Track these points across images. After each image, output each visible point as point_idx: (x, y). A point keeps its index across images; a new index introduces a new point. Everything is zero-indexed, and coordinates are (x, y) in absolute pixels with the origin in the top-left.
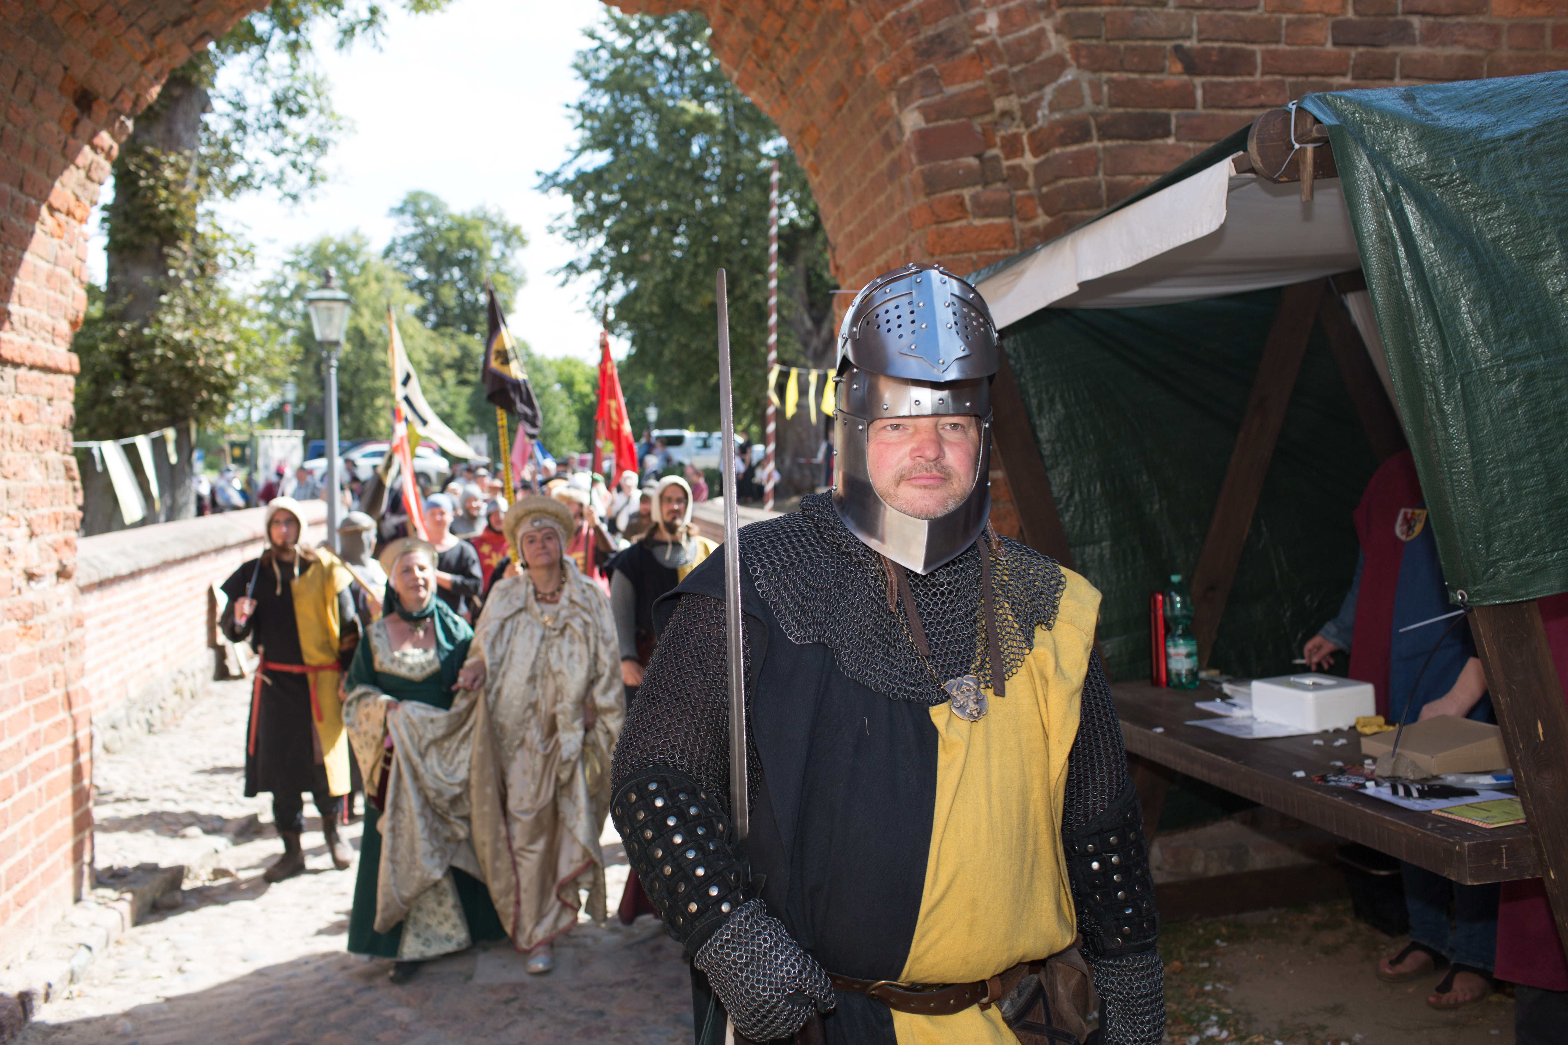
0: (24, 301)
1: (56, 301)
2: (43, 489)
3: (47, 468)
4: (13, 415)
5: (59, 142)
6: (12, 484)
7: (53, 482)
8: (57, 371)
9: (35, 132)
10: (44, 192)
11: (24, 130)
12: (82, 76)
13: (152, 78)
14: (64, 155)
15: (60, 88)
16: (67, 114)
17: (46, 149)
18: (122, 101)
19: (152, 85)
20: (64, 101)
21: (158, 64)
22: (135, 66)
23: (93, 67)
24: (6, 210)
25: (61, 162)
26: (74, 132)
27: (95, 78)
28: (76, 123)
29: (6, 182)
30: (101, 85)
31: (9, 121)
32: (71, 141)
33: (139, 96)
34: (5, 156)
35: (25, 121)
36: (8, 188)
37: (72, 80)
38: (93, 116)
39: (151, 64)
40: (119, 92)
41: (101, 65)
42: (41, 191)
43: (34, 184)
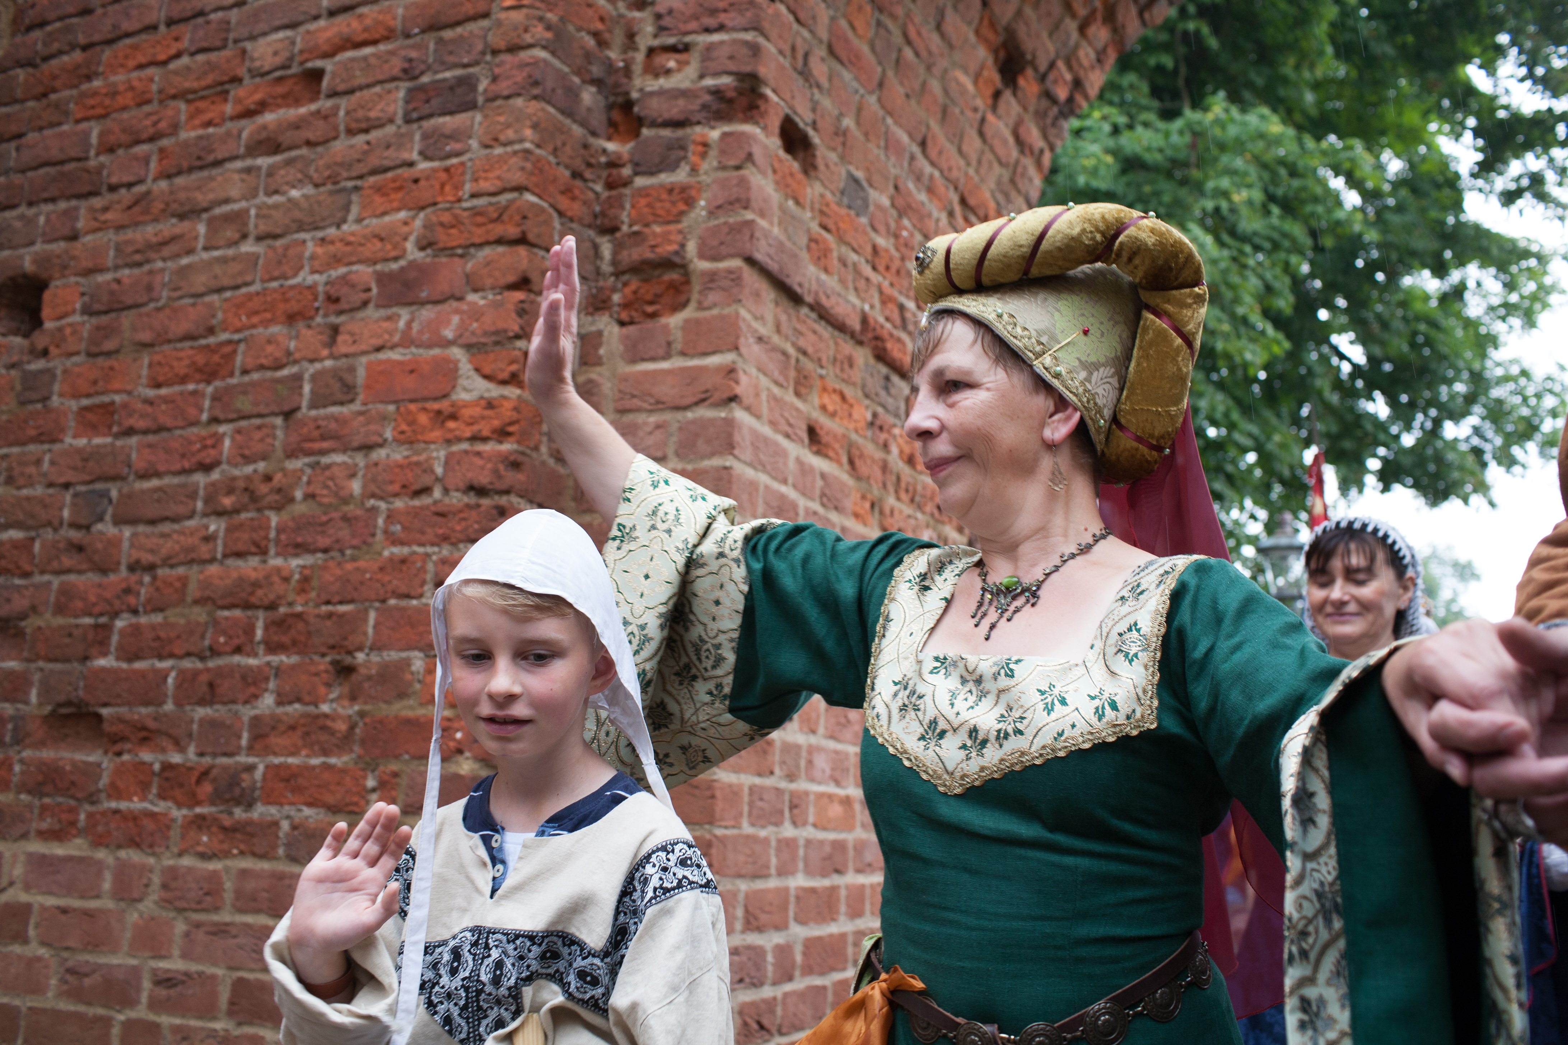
5: (975, 110)
9: (943, 78)
10: (955, 174)
11: (929, 68)
12: (1004, 21)
13: (1093, 55)
14: (981, 134)
15: (977, 32)
16: (985, 73)
17: (957, 111)
18: (1055, 82)
19: (1093, 68)
20: (982, 53)
21: (1101, 33)
22: (1071, 26)
23: (1019, 13)
24: (902, 167)
25: (977, 143)
26: (994, 108)
27: (1022, 31)
28: (997, 95)
29: (901, 126)
30: (1028, 44)
31: (909, 42)
32: (990, 117)
33: (1077, 84)
34: (901, 90)
35: (930, 53)
36: (905, 138)
37: (992, 25)
38: (1020, 94)
39: (1092, 30)
40: (1052, 65)
41: (1028, 11)
42: (950, 169)
43: (940, 153)
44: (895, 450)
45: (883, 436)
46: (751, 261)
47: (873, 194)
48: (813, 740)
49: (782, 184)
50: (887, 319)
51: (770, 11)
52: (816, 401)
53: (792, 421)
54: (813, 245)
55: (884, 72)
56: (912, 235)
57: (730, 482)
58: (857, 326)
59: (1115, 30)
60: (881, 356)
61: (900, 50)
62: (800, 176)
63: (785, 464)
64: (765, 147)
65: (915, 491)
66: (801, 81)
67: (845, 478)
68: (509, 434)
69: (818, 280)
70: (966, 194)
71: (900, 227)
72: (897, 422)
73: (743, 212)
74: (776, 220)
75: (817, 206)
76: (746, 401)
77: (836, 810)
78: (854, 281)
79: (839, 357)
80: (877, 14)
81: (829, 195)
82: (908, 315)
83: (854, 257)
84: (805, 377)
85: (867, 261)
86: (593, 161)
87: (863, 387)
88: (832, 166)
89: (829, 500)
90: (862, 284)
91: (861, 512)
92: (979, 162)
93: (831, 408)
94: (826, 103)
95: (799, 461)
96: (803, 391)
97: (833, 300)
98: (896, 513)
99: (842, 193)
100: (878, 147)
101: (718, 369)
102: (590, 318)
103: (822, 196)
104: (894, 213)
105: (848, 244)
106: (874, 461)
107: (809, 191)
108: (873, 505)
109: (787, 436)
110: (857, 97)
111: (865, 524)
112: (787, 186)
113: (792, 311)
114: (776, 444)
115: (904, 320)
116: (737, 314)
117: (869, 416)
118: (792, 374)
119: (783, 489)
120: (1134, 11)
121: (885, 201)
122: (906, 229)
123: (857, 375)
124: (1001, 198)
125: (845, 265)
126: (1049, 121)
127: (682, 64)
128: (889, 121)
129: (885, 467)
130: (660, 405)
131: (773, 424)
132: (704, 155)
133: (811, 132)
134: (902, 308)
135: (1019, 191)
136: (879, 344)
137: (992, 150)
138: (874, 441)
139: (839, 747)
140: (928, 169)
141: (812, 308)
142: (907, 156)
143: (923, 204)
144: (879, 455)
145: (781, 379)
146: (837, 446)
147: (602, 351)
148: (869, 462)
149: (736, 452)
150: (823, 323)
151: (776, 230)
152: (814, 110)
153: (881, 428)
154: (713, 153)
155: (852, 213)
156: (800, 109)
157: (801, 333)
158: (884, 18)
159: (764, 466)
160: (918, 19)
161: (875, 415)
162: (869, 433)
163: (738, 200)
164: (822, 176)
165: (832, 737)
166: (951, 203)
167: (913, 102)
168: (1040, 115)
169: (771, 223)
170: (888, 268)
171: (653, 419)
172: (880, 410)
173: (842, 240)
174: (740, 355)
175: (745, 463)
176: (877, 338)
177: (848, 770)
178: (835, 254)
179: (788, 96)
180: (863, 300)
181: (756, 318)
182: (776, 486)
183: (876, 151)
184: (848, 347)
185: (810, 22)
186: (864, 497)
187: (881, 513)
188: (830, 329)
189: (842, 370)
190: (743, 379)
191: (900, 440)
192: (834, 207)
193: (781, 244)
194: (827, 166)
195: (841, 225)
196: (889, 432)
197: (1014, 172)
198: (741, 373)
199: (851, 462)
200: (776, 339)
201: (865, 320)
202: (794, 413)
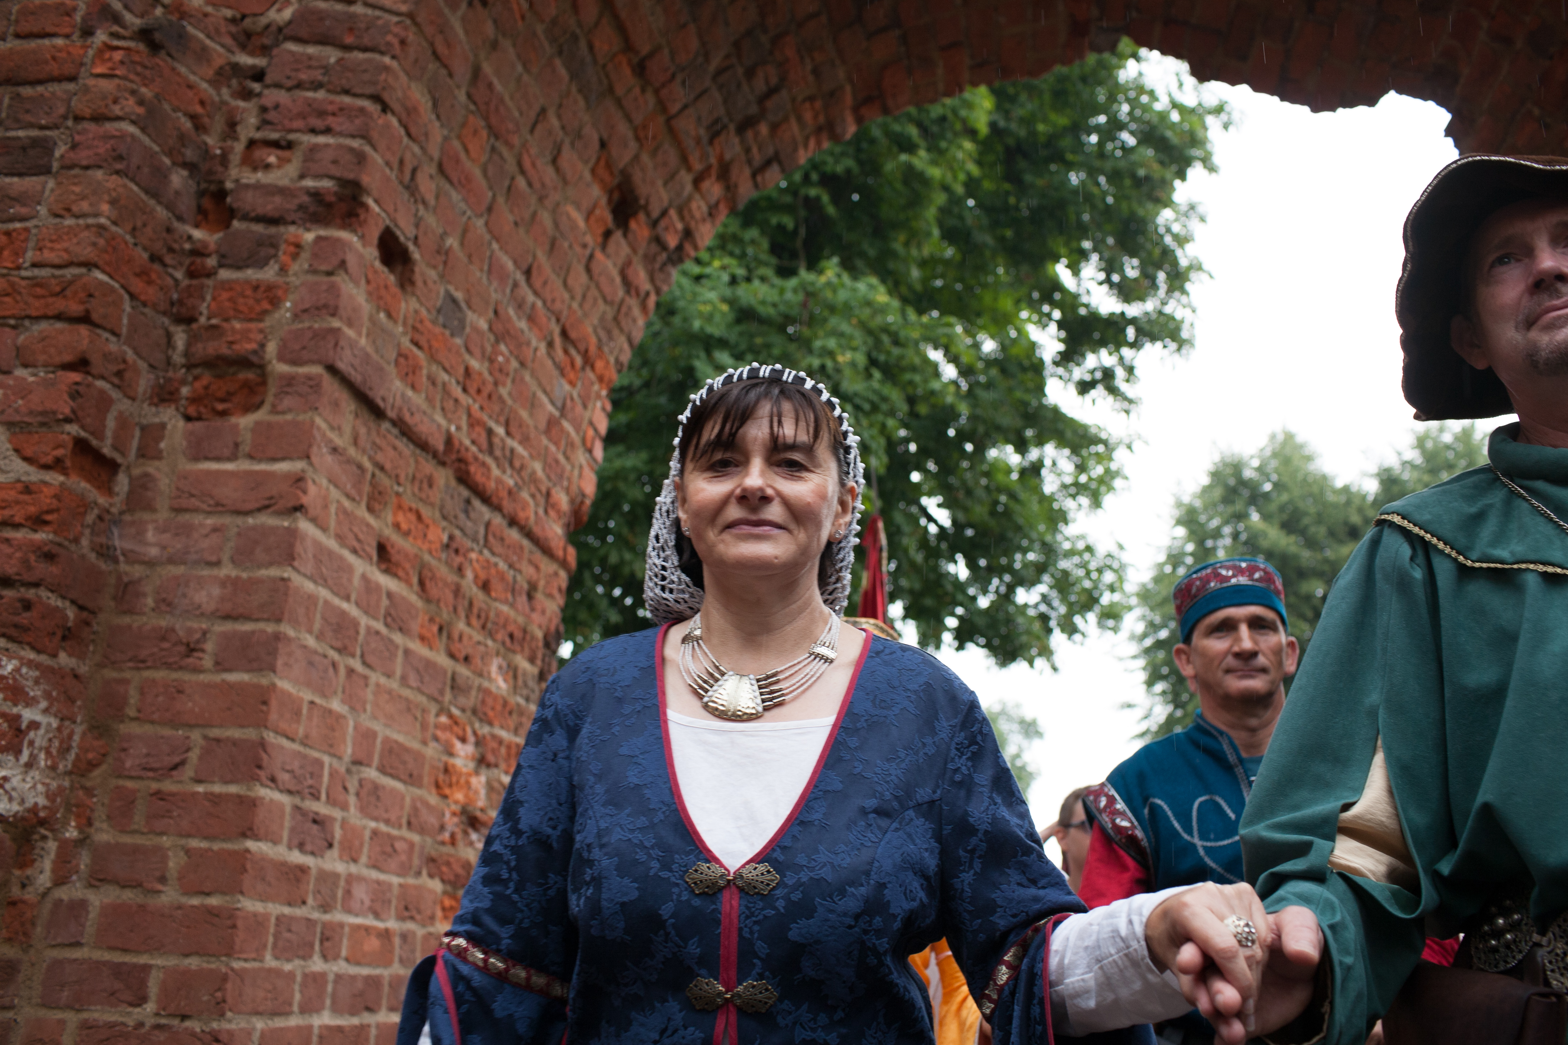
0: (513, 430)
1: (557, 461)
2: (505, 703)
3: (515, 677)
4: (476, 577)
5: (585, 246)
6: (463, 671)
7: (521, 701)
8: (547, 551)
9: (555, 211)
10: (558, 306)
11: (541, 199)
12: (621, 165)
13: (705, 209)
14: (588, 270)
15: (593, 171)
16: (598, 212)
17: (566, 245)
18: (666, 229)
19: (704, 220)
20: (596, 192)
21: (714, 189)
22: (686, 178)
23: (636, 158)
24: (504, 292)
25: (584, 278)
26: (604, 246)
27: (637, 177)
28: (607, 234)
29: (506, 252)
30: (642, 190)
31: (523, 172)
32: (599, 255)
33: (688, 234)
34: (511, 218)
35: (543, 185)
36: (510, 265)
37: (609, 166)
38: (630, 236)
39: (706, 185)
40: (664, 213)
41: (645, 158)
42: (553, 301)
43: (545, 283)
44: (469, 575)
45: (458, 560)
46: (332, 369)
47: (471, 316)
48: (353, 869)
49: (376, 296)
50: (473, 442)
51: (381, 122)
52: (390, 518)
53: (361, 536)
54: (402, 360)
55: (494, 196)
56: (507, 361)
57: (286, 594)
58: (441, 447)
59: (728, 188)
60: (464, 478)
61: (513, 179)
62: (395, 290)
63: (350, 580)
64: (361, 256)
65: (487, 618)
66: (406, 196)
67: (414, 598)
68: (46, 523)
69: (403, 395)
70: (568, 327)
71: (496, 353)
72: (475, 546)
73: (330, 319)
74: (364, 331)
75: (410, 322)
76: (312, 512)
77: (373, 944)
78: (442, 401)
79: (418, 475)
80: (492, 140)
81: (424, 312)
82: (496, 441)
83: (445, 377)
84: (380, 493)
85: (458, 383)
86: (176, 246)
87: (442, 508)
88: (430, 284)
89: (394, 620)
90: (450, 404)
91: (428, 635)
92: (584, 297)
93: (404, 526)
94: (431, 220)
95: (364, 577)
96: (377, 506)
97: (417, 418)
98: (465, 639)
99: (439, 311)
100: (481, 270)
101: (286, 476)
102: (154, 409)
103: (416, 312)
104: (492, 338)
105: (439, 363)
106: (446, 584)
107: (403, 305)
108: (441, 629)
109: (355, 551)
110: (464, 219)
111: (431, 648)
112: (380, 298)
113: (372, 425)
114: (341, 558)
115: (491, 444)
116: (313, 422)
117: (445, 539)
118: (367, 488)
119: (345, 606)
120: (747, 172)
121: (483, 325)
122: (502, 354)
123: (436, 495)
124: (602, 334)
125: (434, 383)
126: (657, 266)
127: (283, 161)
128: (495, 246)
129: (457, 591)
130: (219, 507)
131: (340, 538)
132: (295, 256)
133: (411, 247)
134: (490, 432)
135: (621, 330)
136: (463, 466)
137: (598, 286)
138: (448, 563)
139: (382, 877)
140: (531, 298)
141: (394, 423)
142: (511, 282)
143: (522, 332)
144: (452, 578)
145: (353, 493)
146: (408, 566)
147: (162, 445)
148: (440, 584)
149: (296, 564)
150: (405, 440)
151: (363, 341)
152: (417, 226)
153: (457, 551)
154: (305, 255)
155: (447, 333)
156: (402, 223)
157: (380, 448)
158: (498, 144)
159: (325, 581)
160: (534, 151)
161: (451, 538)
162: (444, 556)
163: (326, 306)
164: (418, 293)
165: (375, 867)
166: (551, 333)
167: (521, 231)
168: (649, 259)
169: (360, 334)
170: (479, 391)
171: (210, 521)
172: (457, 533)
173: (433, 358)
174: (311, 464)
175: (305, 575)
176: (460, 460)
177: (390, 902)
178: (425, 372)
179: (391, 209)
180: (450, 421)
181: (332, 428)
182: (337, 601)
183: (478, 274)
184: (428, 467)
185: (423, 138)
186: (432, 620)
187: (449, 637)
188: (411, 446)
189: (420, 489)
190: (312, 489)
191: (475, 565)
192: (428, 324)
193: (367, 355)
194: (425, 283)
195: (435, 344)
196: (465, 556)
197: (619, 310)
198: (310, 483)
199: (422, 583)
200: (352, 451)
201: (449, 441)
202: (365, 529)
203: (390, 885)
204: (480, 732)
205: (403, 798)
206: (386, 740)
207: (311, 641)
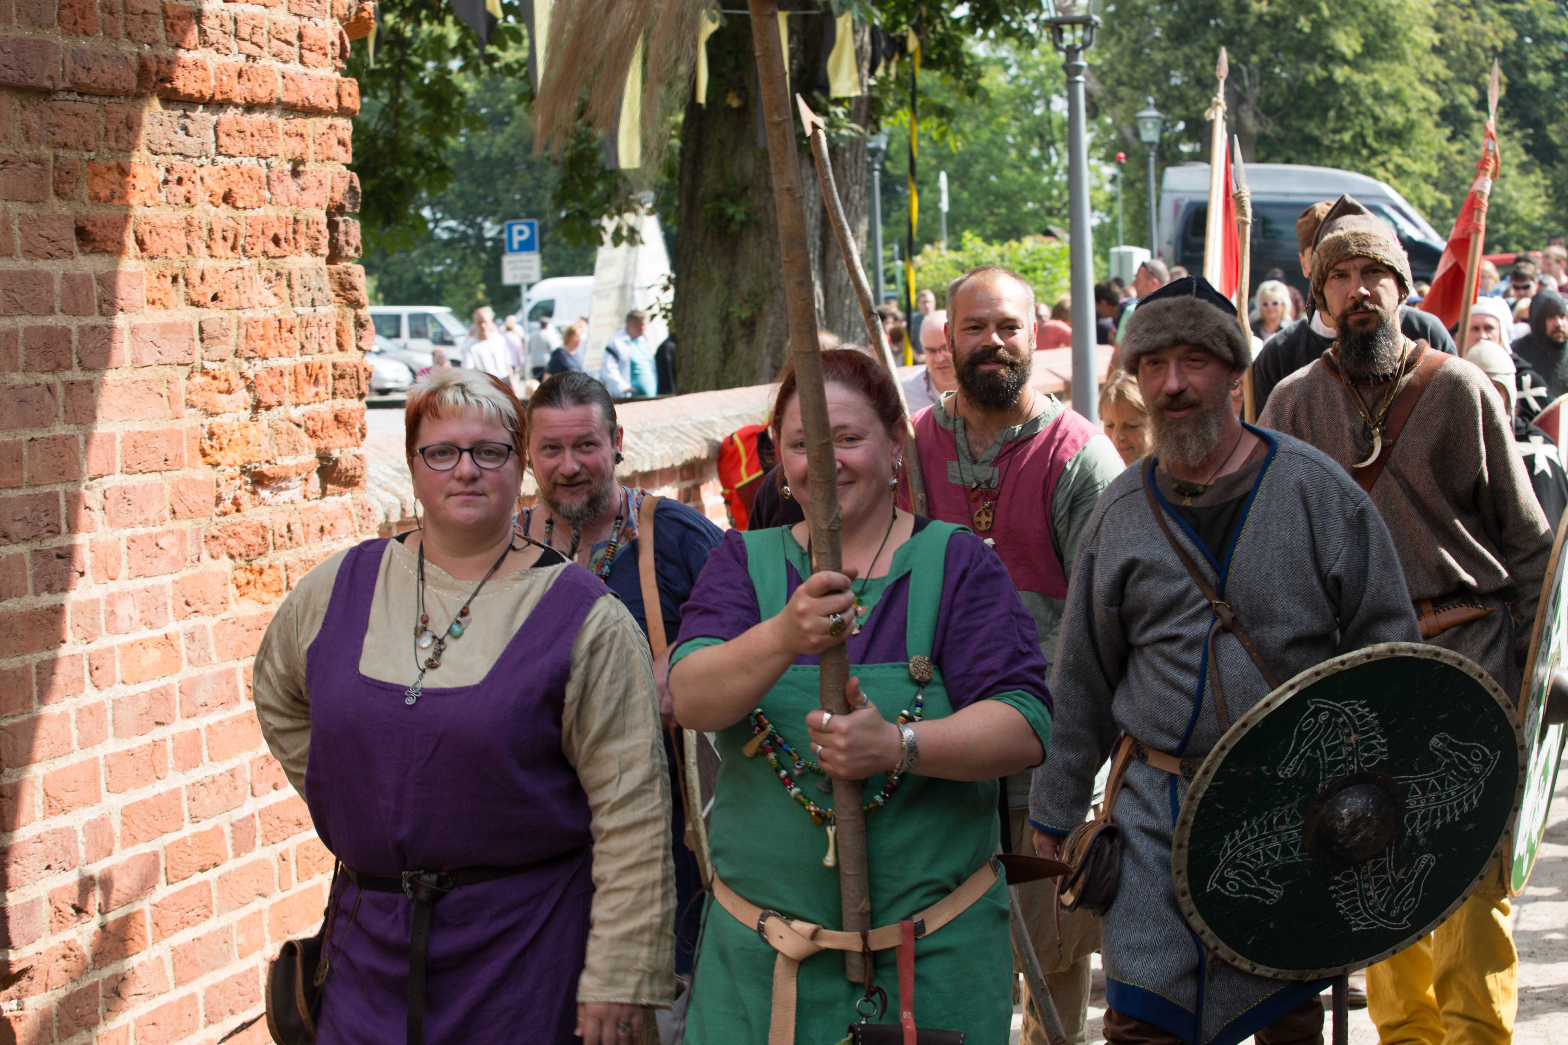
2: (281, 324)
3: (291, 285)
4: (212, 195)
6: (212, 314)
44: (203, 197)
45: (183, 189)
48: (113, 587)
50: (177, 45)
52: (86, 193)
53: (53, 235)
54: (66, 12)
58: (133, 80)
60: (172, 99)
63: (50, 291)
65: (237, 235)
67: (133, 266)
69: (74, 52)
72: (203, 161)
77: (154, 655)
78: (124, 25)
79: (112, 126)
82: (209, 22)
84: (68, 172)
87: (150, 145)
89: (112, 304)
90: (136, 22)
91: (158, 295)
93: (104, 193)
95: (66, 277)
96: (68, 188)
98: (209, 275)
106: (172, 227)
108: (175, 279)
109: (50, 256)
111: (166, 308)
113: (43, 107)
114: (36, 273)
115: (202, 31)
117: (161, 175)
118: (51, 179)
119: (49, 321)
125: (110, 11)
129: (189, 227)
131: (30, 253)
134: (199, 14)
136: (167, 85)
138: (171, 200)
139: (150, 582)
141: (69, 91)
144: (178, 215)
145: (37, 193)
148: (164, 232)
150: (86, 99)
151: (14, 29)
153: (180, 181)
157: (58, 126)
159: (21, 308)
161: (169, 170)
162: (163, 197)
165: (139, 574)
172: (176, 160)
176: (163, 80)
177: (164, 605)
178: (97, 5)
180: (139, 42)
182: (39, 321)
184: (122, 108)
186: (161, 276)
187: (188, 283)
188: (96, 100)
189: (118, 139)
191: (209, 181)
193: (22, 41)
196: (192, 179)
199: (140, 243)
200: (25, 150)
201: (142, 68)
202: (57, 225)
203: (162, 588)
204: (250, 374)
205: (161, 488)
206: (128, 435)
207: (18, 378)
